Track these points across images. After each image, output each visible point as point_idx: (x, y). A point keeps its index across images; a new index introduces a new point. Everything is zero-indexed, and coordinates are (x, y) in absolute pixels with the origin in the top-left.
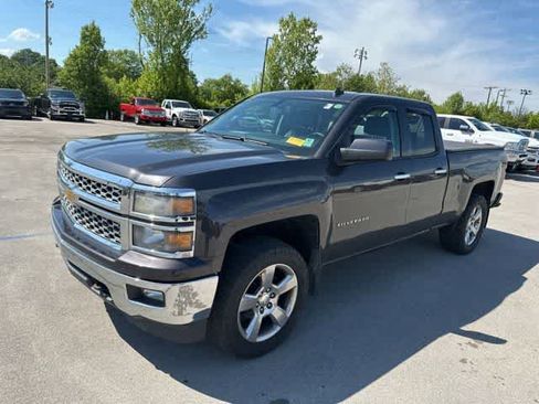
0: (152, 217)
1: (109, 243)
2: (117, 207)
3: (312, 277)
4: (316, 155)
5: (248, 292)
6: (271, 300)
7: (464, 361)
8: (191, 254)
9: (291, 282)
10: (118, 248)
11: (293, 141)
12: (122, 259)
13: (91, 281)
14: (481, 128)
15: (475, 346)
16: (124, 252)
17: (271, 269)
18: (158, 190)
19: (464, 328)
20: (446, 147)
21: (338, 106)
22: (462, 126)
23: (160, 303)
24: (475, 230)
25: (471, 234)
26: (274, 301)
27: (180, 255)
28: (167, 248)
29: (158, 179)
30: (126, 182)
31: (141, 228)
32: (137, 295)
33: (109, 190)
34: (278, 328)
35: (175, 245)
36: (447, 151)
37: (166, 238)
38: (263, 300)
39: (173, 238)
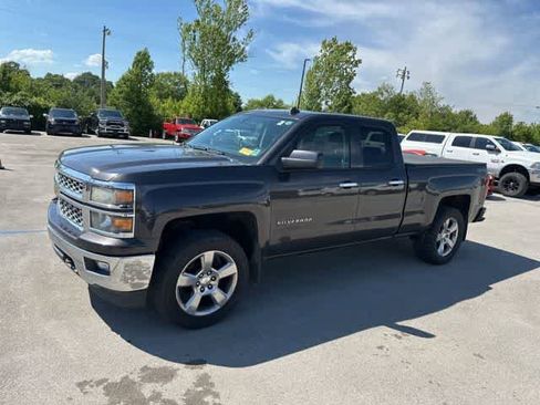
0: (110, 206)
1: (77, 226)
2: (79, 197)
3: (252, 267)
4: (259, 163)
5: (187, 271)
6: (212, 283)
7: (381, 348)
8: (131, 235)
9: (231, 269)
10: (81, 229)
11: (245, 152)
12: (81, 237)
13: (65, 257)
14: (510, 148)
15: (400, 338)
16: (84, 232)
17: (208, 256)
18: (111, 183)
19: (399, 323)
20: (406, 161)
21: (290, 123)
22: (488, 146)
23: (106, 272)
26: (215, 283)
27: (122, 235)
28: (112, 229)
29: (114, 175)
30: (87, 178)
31: (97, 214)
32: (92, 266)
33: (77, 185)
34: (218, 308)
35: (118, 227)
36: (406, 165)
37: (113, 222)
38: (203, 281)
39: (117, 221)
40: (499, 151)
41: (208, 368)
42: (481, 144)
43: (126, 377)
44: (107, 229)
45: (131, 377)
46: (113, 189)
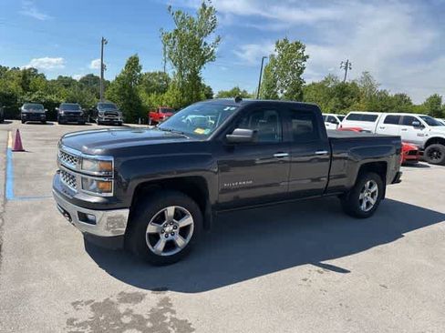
0: (96, 173)
1: (73, 189)
2: (73, 167)
4: (209, 139)
5: (155, 221)
6: (174, 231)
7: (305, 280)
8: (111, 195)
9: (188, 221)
10: (76, 191)
11: (199, 131)
12: (76, 196)
13: (65, 213)
15: (322, 273)
16: (77, 193)
17: (170, 211)
18: (96, 156)
19: (323, 262)
20: (329, 136)
21: (234, 108)
22: (414, 123)
23: (93, 222)
24: (373, 201)
25: (368, 204)
26: (177, 231)
27: (105, 195)
28: (98, 190)
29: (99, 151)
30: (79, 153)
31: (86, 179)
32: (83, 218)
33: (73, 158)
34: (178, 250)
35: (102, 188)
36: (331, 139)
37: (98, 184)
38: (167, 229)
39: (101, 184)
40: (424, 127)
41: (169, 294)
42: (408, 121)
43: (108, 299)
44: (94, 190)
45: (111, 299)
46: (97, 160)
